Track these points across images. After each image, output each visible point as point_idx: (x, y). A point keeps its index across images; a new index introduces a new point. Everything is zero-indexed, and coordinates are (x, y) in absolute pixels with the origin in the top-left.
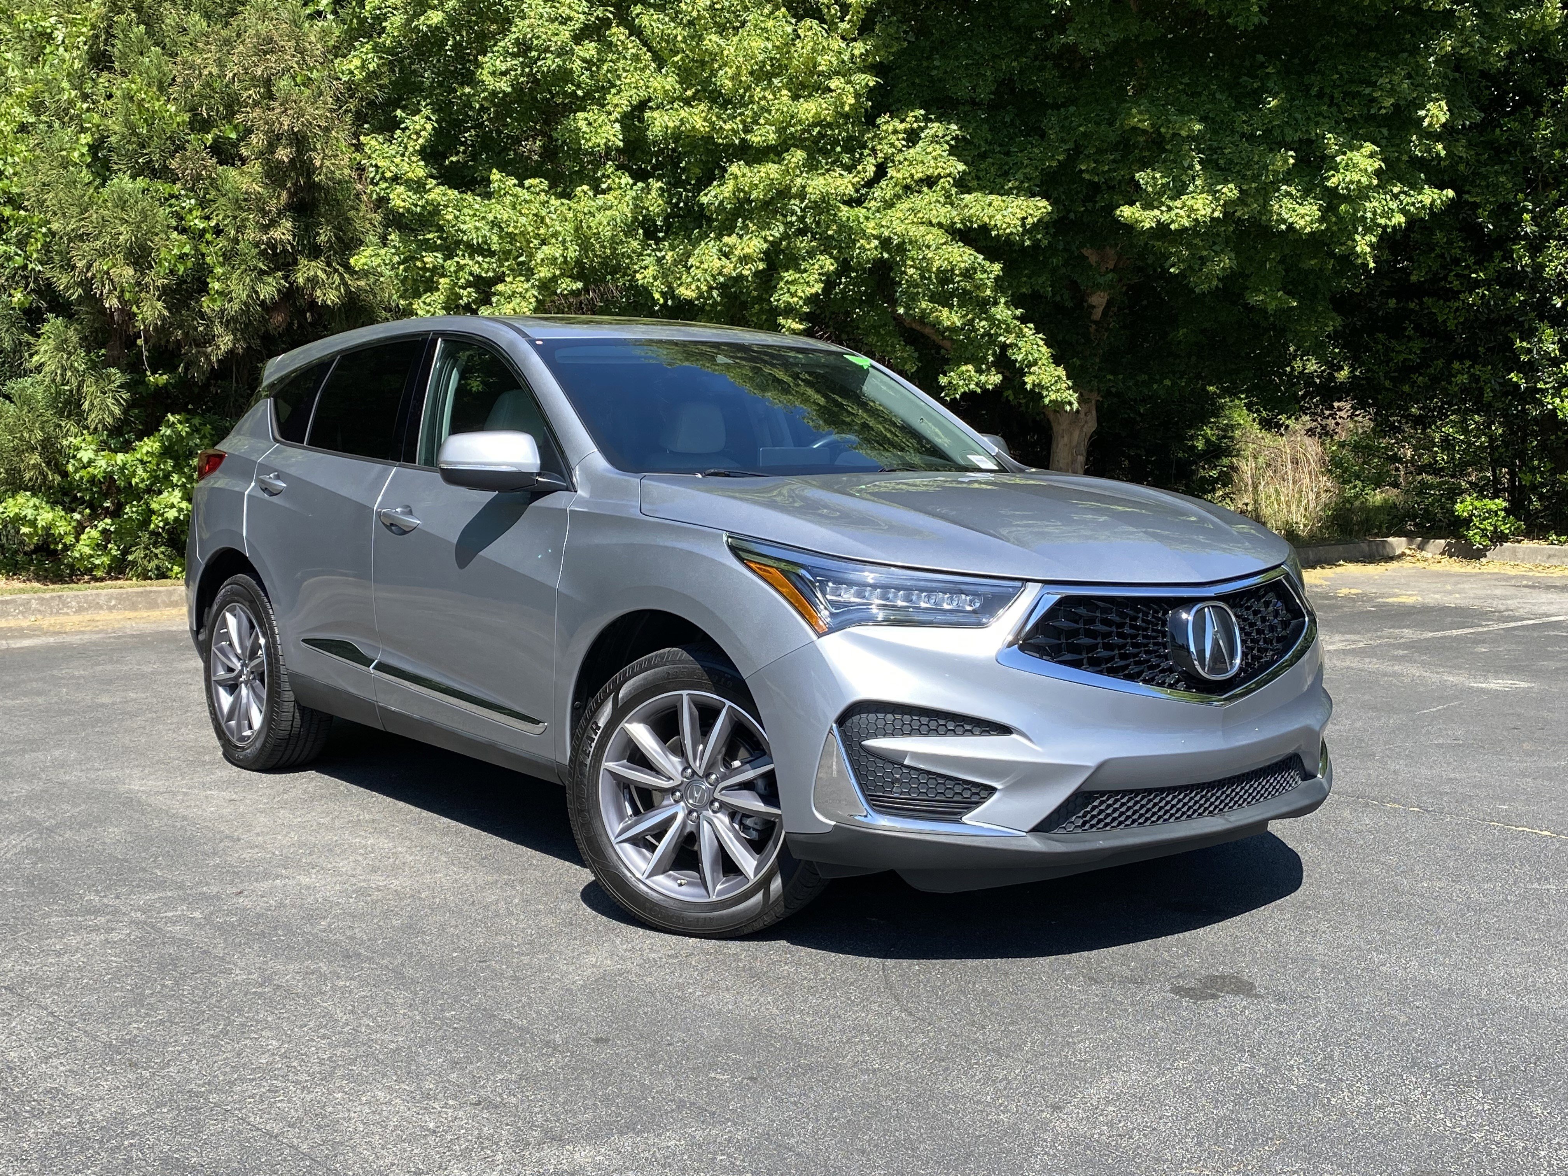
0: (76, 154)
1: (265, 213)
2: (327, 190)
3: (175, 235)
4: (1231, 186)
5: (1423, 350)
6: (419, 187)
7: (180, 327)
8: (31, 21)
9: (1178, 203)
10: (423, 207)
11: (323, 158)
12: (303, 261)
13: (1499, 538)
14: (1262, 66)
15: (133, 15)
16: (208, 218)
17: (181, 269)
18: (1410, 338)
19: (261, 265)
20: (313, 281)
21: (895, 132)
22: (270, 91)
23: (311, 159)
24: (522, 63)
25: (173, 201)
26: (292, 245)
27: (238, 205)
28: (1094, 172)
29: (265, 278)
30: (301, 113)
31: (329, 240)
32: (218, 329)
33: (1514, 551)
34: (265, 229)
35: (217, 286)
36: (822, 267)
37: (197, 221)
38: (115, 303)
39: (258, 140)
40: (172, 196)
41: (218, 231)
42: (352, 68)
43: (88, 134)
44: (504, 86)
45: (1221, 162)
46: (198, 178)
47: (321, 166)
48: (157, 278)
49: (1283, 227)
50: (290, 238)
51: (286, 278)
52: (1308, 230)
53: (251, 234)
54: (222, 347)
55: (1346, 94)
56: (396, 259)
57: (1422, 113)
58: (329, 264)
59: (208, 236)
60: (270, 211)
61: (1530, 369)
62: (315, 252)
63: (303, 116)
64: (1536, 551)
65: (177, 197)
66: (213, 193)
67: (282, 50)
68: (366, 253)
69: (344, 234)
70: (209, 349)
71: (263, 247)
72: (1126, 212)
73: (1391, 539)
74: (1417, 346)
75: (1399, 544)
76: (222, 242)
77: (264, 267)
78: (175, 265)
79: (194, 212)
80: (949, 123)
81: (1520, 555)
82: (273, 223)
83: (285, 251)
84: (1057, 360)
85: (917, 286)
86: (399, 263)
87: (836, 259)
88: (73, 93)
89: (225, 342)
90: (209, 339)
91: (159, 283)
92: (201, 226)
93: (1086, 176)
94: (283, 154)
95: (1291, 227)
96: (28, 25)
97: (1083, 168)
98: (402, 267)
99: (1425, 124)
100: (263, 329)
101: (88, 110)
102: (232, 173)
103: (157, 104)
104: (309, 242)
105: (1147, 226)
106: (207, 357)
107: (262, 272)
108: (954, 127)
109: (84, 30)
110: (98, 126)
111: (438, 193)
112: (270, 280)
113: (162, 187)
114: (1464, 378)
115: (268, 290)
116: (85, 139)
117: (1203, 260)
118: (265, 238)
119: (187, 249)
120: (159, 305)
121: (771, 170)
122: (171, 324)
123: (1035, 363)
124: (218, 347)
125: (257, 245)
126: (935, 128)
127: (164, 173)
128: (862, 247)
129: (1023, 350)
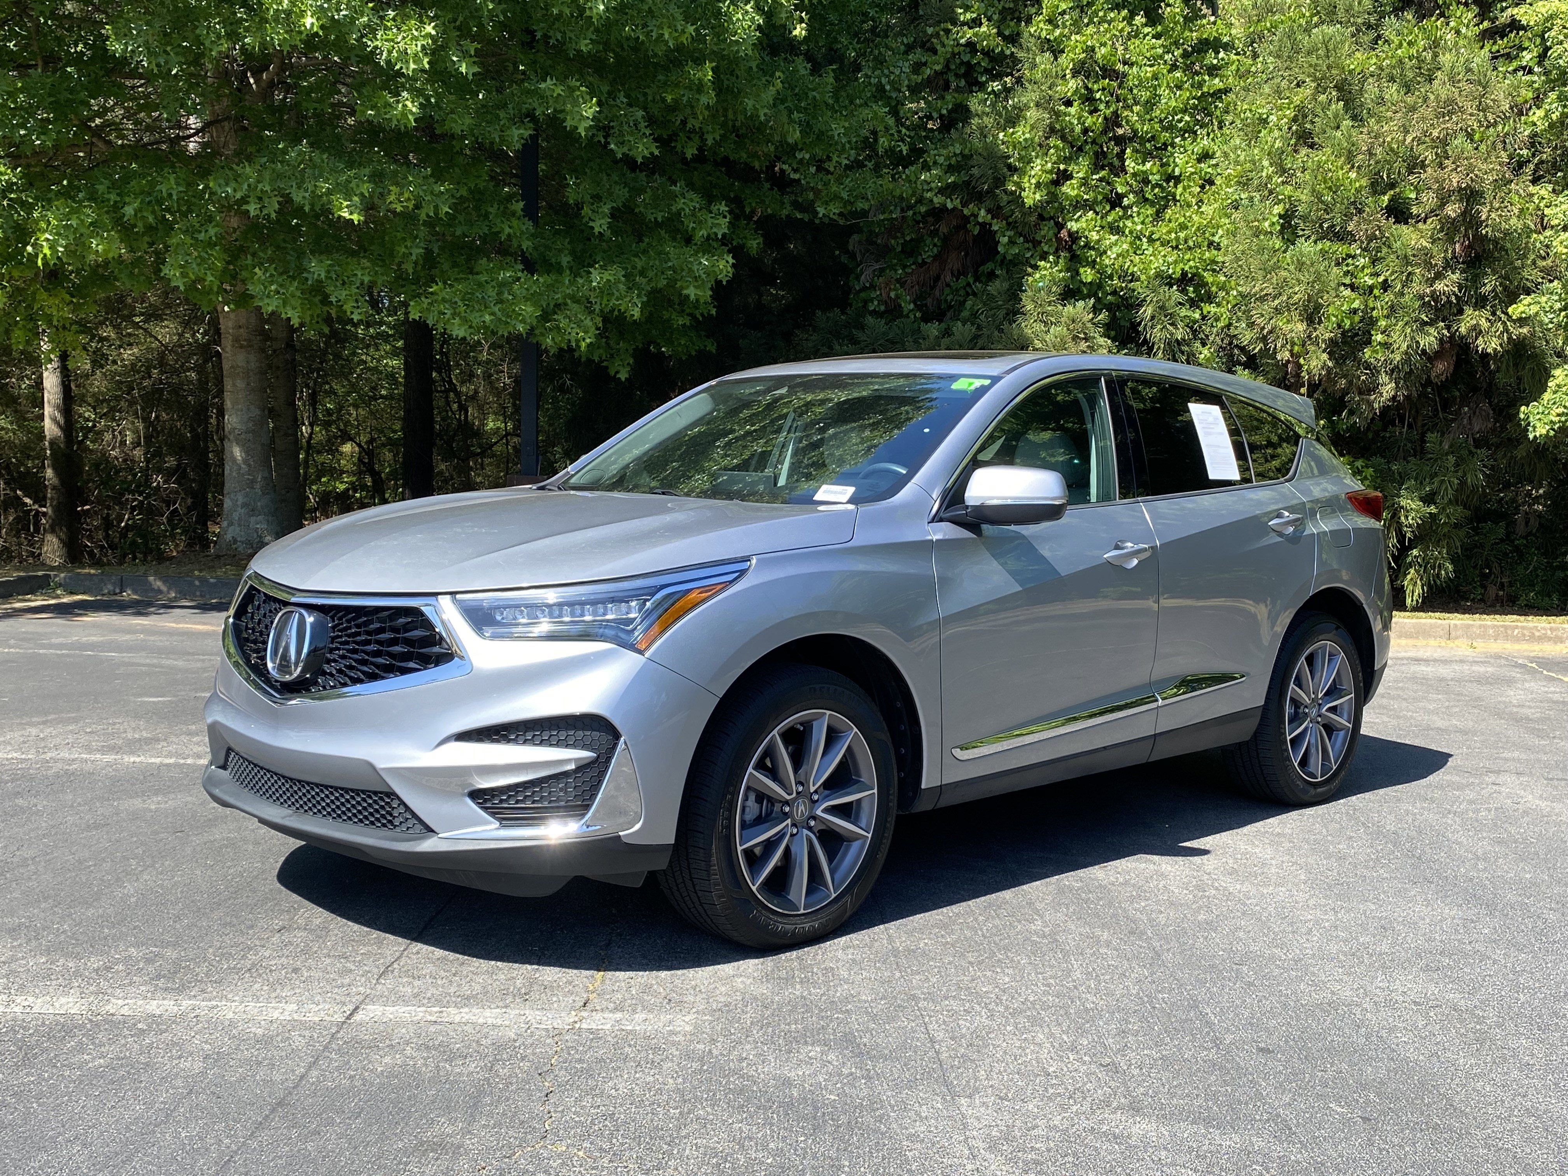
0: (1267, 224)
1: (1431, 267)
2: (1496, 241)
3: (1347, 292)
7: (1345, 376)
8: (1251, 110)
11: (1489, 211)
12: (1469, 311)
15: (1334, 93)
16: (1377, 275)
17: (1347, 323)
19: (1423, 317)
20: (1477, 330)
22: (1446, 152)
23: (1478, 212)
25: (1350, 261)
26: (1456, 295)
27: (1406, 260)
29: (1426, 328)
30: (1471, 169)
31: (1494, 290)
32: (1383, 378)
34: (1431, 282)
35: (1379, 338)
37: (1366, 278)
38: (1287, 355)
39: (1429, 199)
40: (1349, 256)
41: (1385, 286)
42: (1535, 119)
43: (1281, 206)
46: (1371, 238)
47: (1487, 219)
48: (1325, 332)
50: (1456, 289)
51: (1448, 328)
53: (1417, 287)
54: (1385, 394)
56: (1558, 306)
58: (1494, 314)
59: (1376, 292)
60: (1436, 265)
62: (1480, 302)
63: (1472, 172)
65: (1353, 257)
66: (1385, 250)
67: (1462, 110)
68: (1525, 302)
69: (1511, 282)
70: (1373, 397)
71: (1427, 299)
76: (1389, 297)
77: (1426, 319)
78: (1343, 321)
79: (1366, 270)
83: (1449, 302)
86: (1561, 310)
88: (1271, 169)
89: (1387, 389)
90: (1373, 388)
91: (1327, 336)
92: (1371, 282)
94: (1452, 210)
96: (1248, 114)
98: (1563, 313)
100: (1425, 376)
101: (1283, 183)
102: (1404, 229)
103: (1340, 173)
104: (1476, 292)
106: (1370, 404)
107: (1425, 324)
109: (1288, 112)
110: (1290, 197)
112: (1432, 330)
113: (1341, 249)
115: (1429, 340)
116: (1278, 209)
118: (1428, 291)
119: (1356, 305)
120: (1325, 356)
122: (1336, 374)
124: (1381, 395)
125: (1421, 297)
127: (1342, 236)
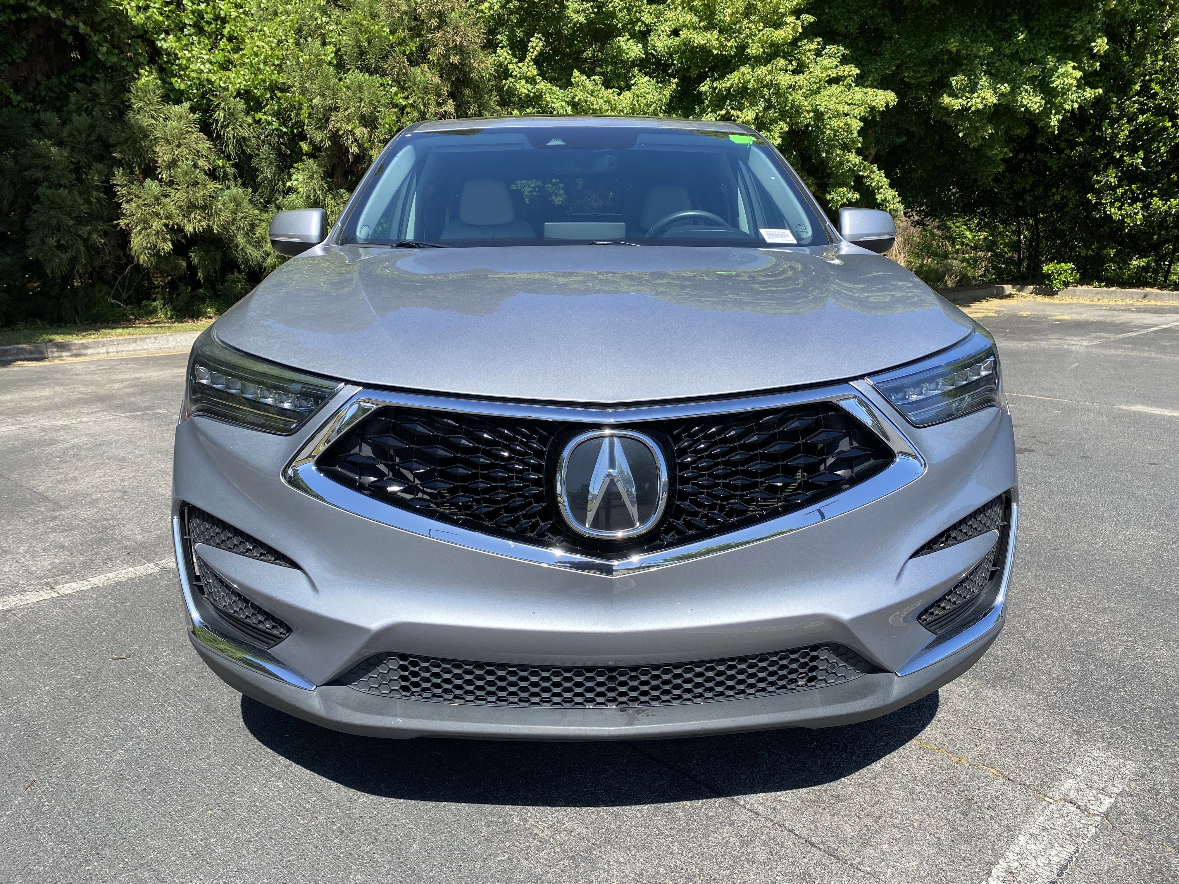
1: (439, 95)
3: (393, 109)
4: (1006, 85)
5: (1033, 182)
6: (532, 81)
9: (975, 95)
10: (534, 93)
11: (479, 63)
13: (1066, 284)
14: (1010, 15)
16: (406, 98)
18: (1026, 175)
21: (809, 50)
22: (444, 21)
23: (471, 63)
24: (591, 6)
25: (383, 88)
28: (913, 77)
30: (467, 34)
33: (1074, 291)
34: (439, 105)
36: (782, 129)
37: (401, 100)
39: (440, 51)
40: (382, 85)
41: (413, 106)
43: (333, 46)
44: (582, 19)
45: (993, 71)
46: (400, 74)
49: (1023, 109)
52: (1037, 111)
53: (433, 108)
55: (1051, 33)
57: (1093, 44)
59: (408, 109)
60: (443, 94)
61: (1098, 193)
63: (468, 36)
64: (1087, 292)
65: (386, 86)
66: (409, 83)
69: (483, 109)
72: (947, 100)
73: (1005, 286)
74: (1030, 180)
75: (1008, 289)
76: (415, 113)
78: (392, 128)
79: (399, 95)
80: (838, 46)
81: (1078, 293)
82: (445, 102)
84: (891, 186)
85: (832, 140)
87: (788, 124)
88: (324, 20)
91: (383, 137)
92: (404, 103)
93: (906, 80)
94: (455, 59)
95: (1027, 110)
97: (906, 75)
99: (1095, 51)
102: (418, 70)
103: (377, 27)
105: (957, 108)
108: (841, 48)
110: (339, 41)
111: (543, 85)
113: (377, 80)
114: (1058, 197)
116: (331, 49)
117: (977, 129)
118: (440, 111)
121: (762, 70)
123: (881, 187)
126: (831, 49)
127: (374, 72)
128: (805, 117)
129: (875, 180)
